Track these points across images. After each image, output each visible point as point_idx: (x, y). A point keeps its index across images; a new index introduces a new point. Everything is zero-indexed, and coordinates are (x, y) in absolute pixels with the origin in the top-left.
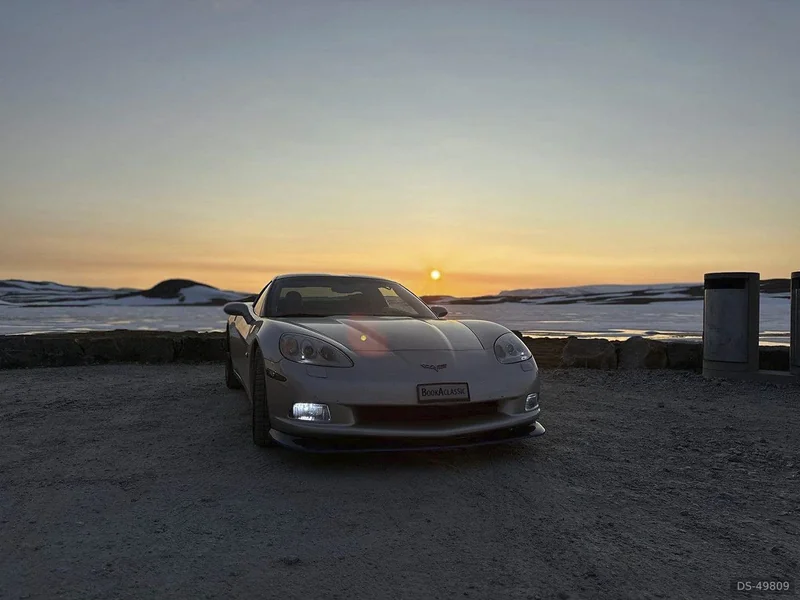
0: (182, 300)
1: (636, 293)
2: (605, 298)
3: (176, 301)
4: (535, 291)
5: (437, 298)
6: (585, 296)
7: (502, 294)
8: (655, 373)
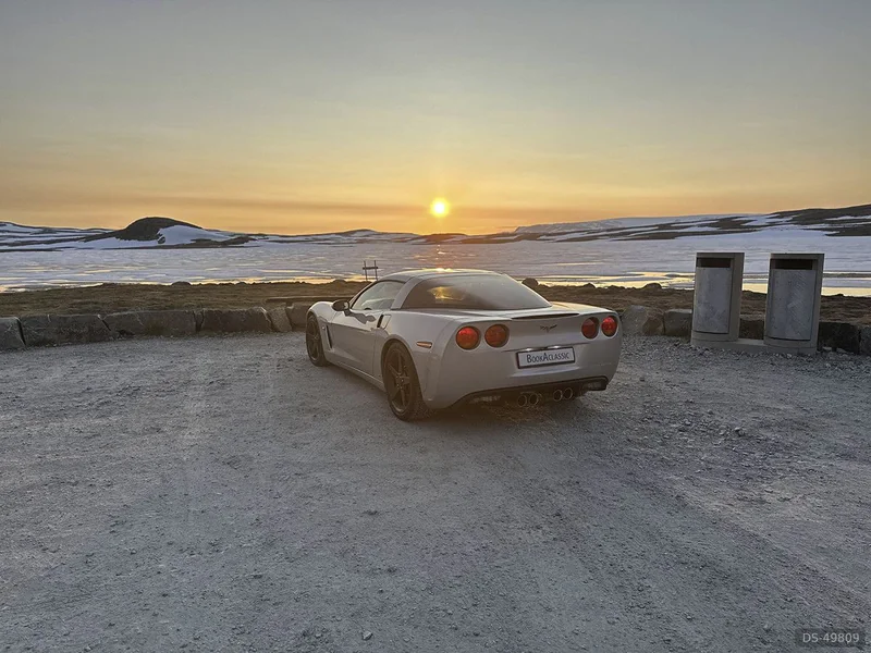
0: (162, 241)
1: (662, 227)
2: (630, 233)
3: (154, 243)
4: (554, 226)
5: (448, 236)
6: (608, 230)
7: (520, 231)
8: (649, 342)
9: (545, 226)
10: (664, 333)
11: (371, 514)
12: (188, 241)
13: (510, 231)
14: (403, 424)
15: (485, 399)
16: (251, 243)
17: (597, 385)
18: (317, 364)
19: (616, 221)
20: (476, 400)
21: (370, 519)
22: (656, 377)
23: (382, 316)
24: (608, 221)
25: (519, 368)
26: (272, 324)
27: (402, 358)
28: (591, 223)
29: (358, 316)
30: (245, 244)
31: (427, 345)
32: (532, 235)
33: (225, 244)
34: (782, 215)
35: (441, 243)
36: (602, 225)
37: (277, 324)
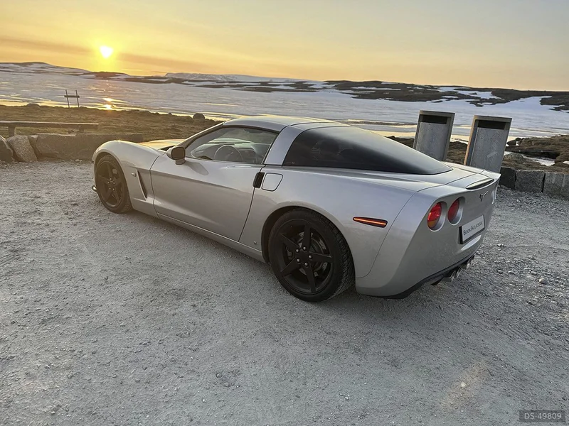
2: (243, 85)
4: (193, 75)
5: (114, 74)
6: (230, 82)
7: (169, 76)
9: (187, 74)
13: (163, 75)
19: (234, 76)
24: (229, 76)
25: (462, 243)
26: (14, 152)
28: (218, 76)
31: (378, 224)
32: (178, 80)
34: (330, 83)
35: (109, 79)
36: (226, 78)
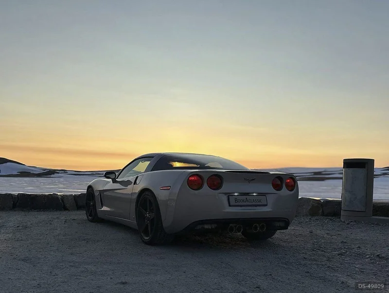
8: (314, 218)
10: (323, 215)
11: (123, 283)
12: (15, 173)
14: (149, 247)
15: (206, 227)
16: (56, 175)
17: (282, 224)
18: (92, 221)
20: (199, 227)
21: (122, 286)
22: (319, 232)
23: (137, 177)
25: (230, 206)
26: (64, 205)
27: (150, 200)
29: (121, 183)
30: (52, 176)
31: (167, 188)
33: (39, 175)
37: (68, 205)
